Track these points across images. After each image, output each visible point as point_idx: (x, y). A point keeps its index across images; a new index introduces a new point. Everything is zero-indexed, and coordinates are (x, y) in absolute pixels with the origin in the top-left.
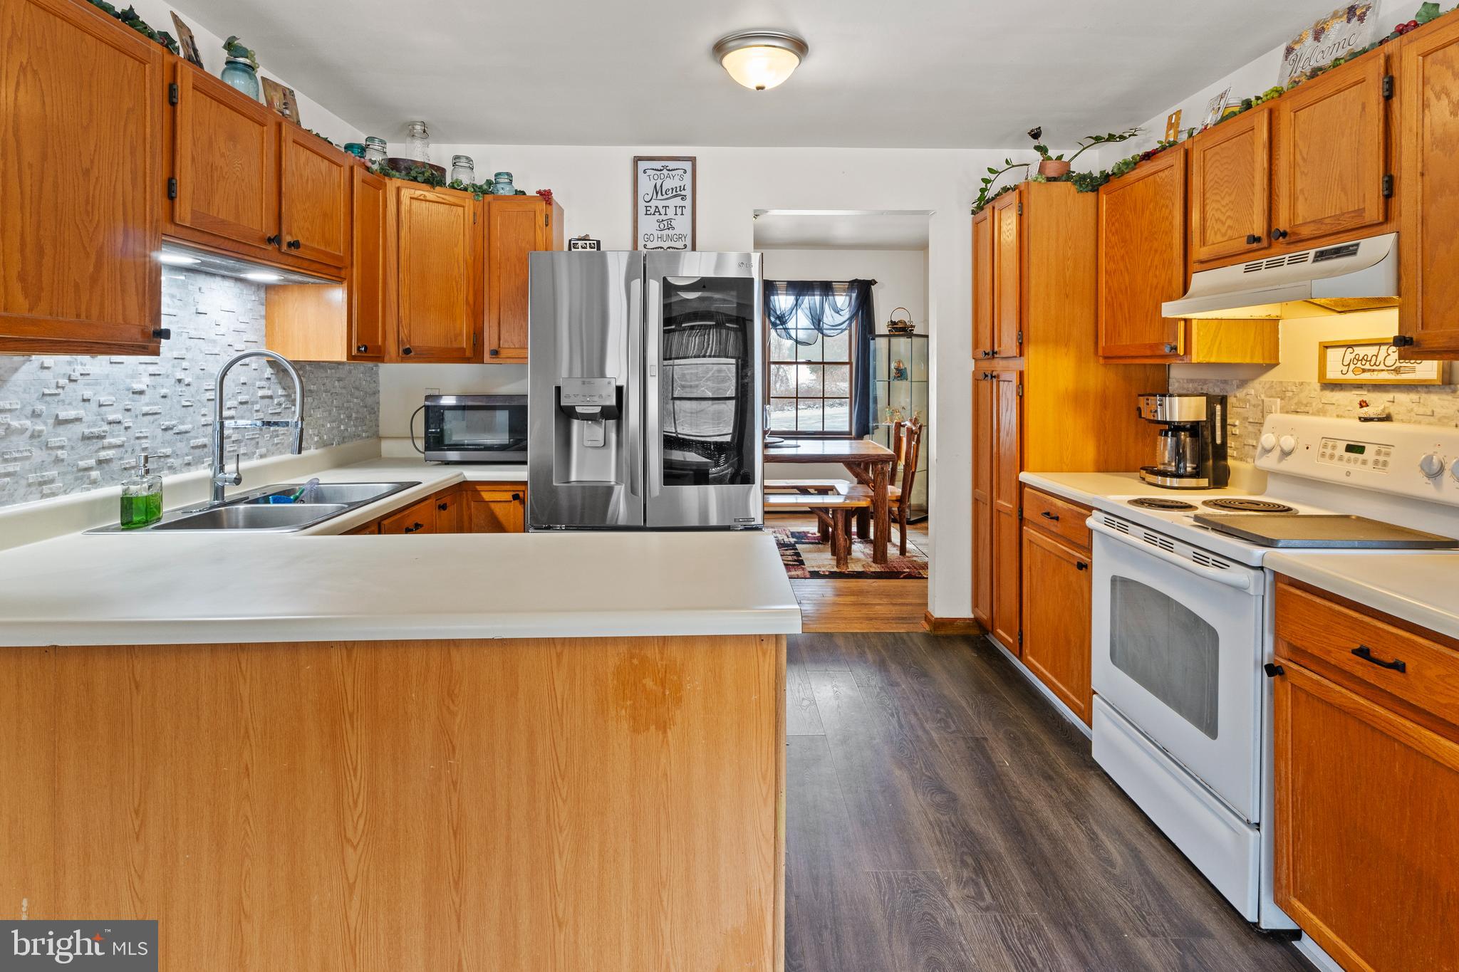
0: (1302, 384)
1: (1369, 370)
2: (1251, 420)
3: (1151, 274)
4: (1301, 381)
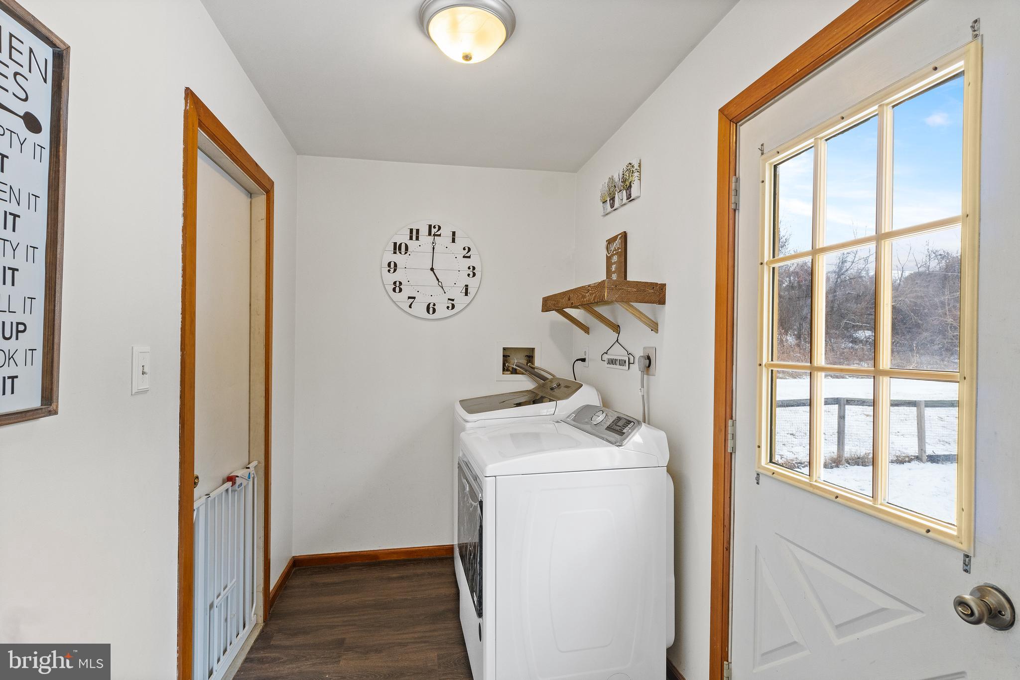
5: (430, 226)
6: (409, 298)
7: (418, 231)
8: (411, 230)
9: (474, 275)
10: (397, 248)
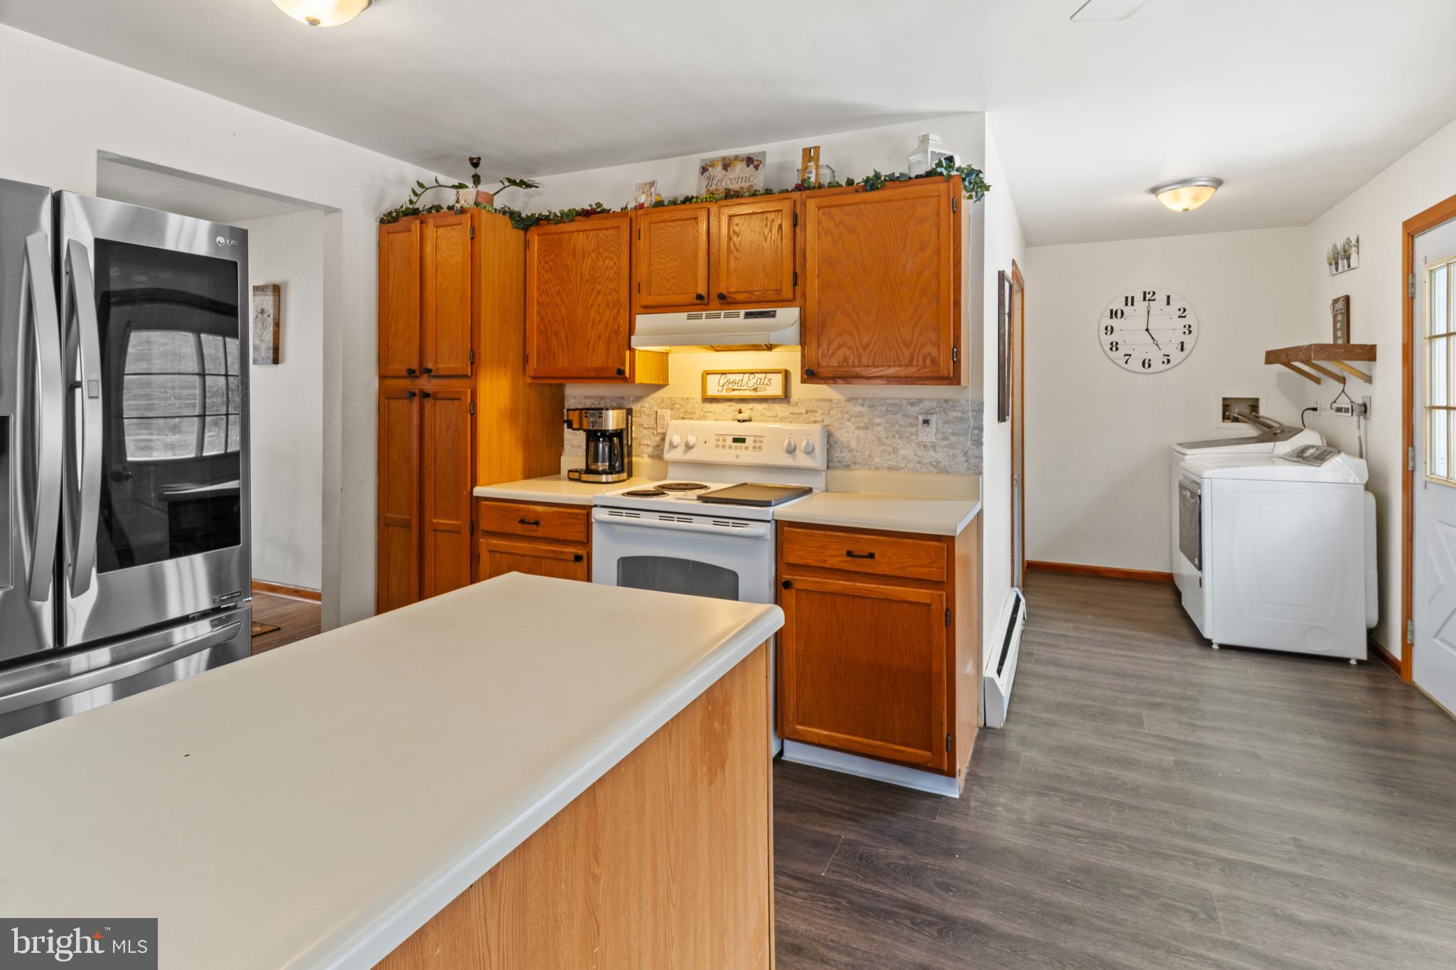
0: (688, 399)
1: (737, 390)
2: (646, 426)
3: (593, 311)
4: (687, 397)
5: (1145, 293)
6: (1125, 355)
7: (1133, 298)
8: (1127, 298)
9: (1190, 332)
10: (1113, 314)
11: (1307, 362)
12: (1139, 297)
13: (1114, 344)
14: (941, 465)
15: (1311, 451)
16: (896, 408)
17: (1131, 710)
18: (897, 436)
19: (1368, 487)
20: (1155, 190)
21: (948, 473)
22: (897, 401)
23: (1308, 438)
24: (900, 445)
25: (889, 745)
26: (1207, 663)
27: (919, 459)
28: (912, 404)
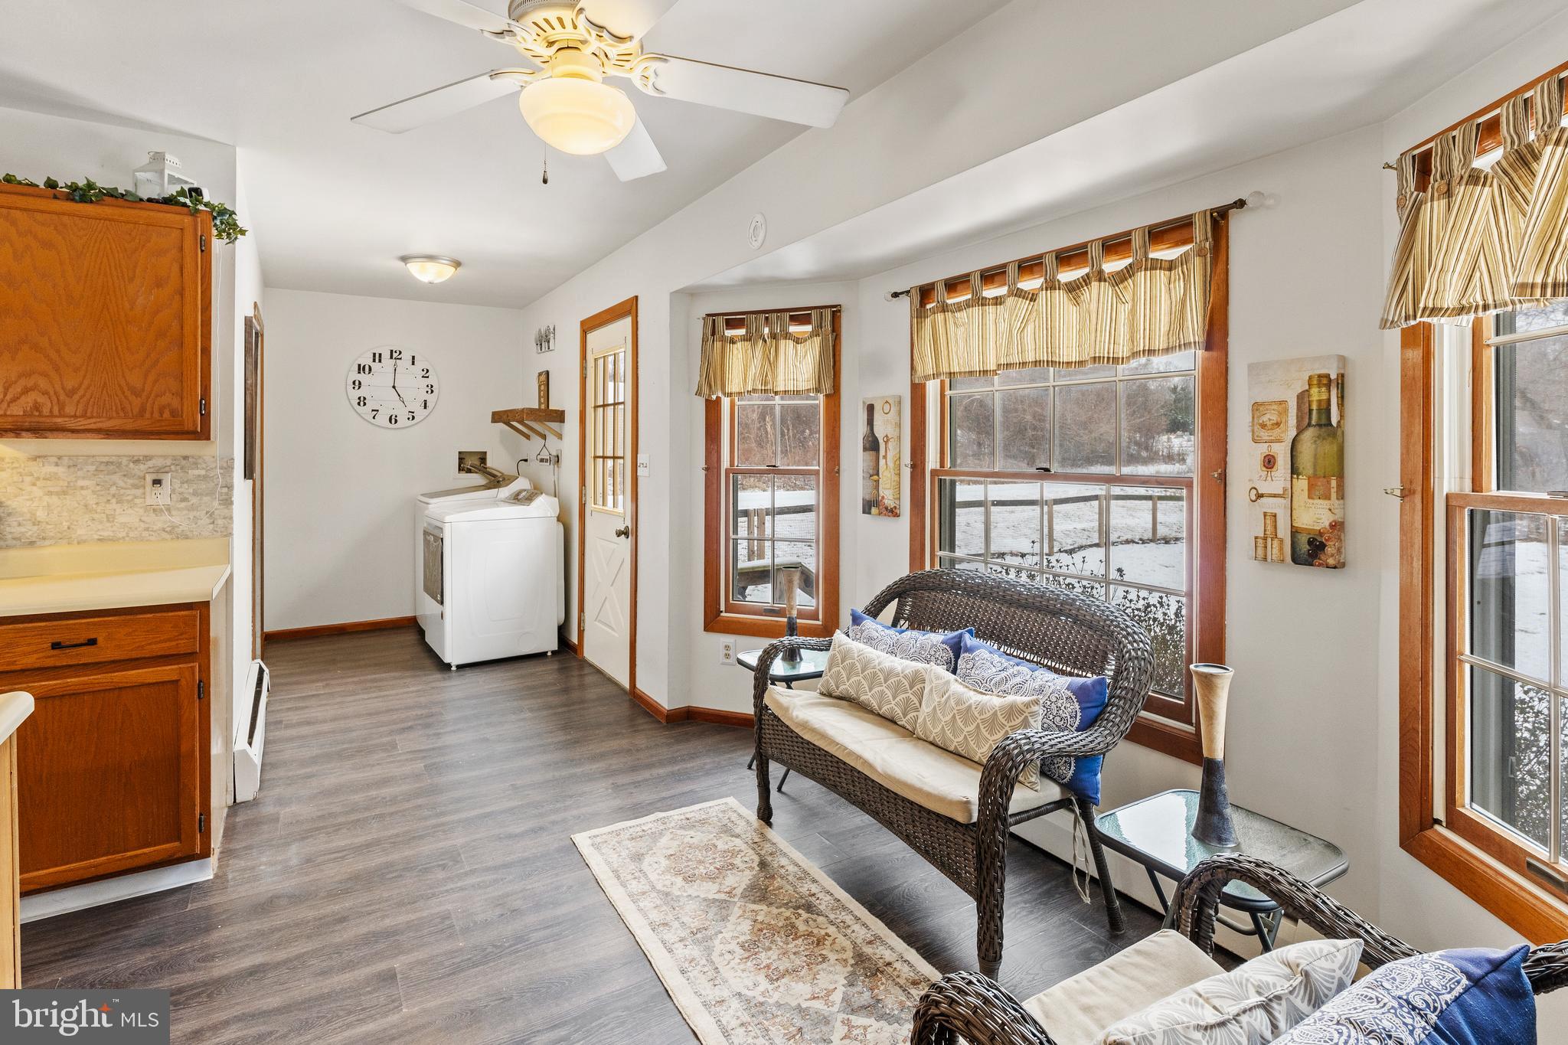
5: (392, 351)
6: (373, 410)
7: (380, 355)
8: (374, 354)
9: (432, 392)
10: (361, 369)
11: (521, 422)
12: (386, 355)
13: (362, 399)
14: (179, 530)
15: (524, 494)
16: (112, 467)
17: (385, 740)
18: (114, 501)
19: (559, 519)
20: (405, 259)
21: (187, 538)
22: (114, 459)
23: (521, 484)
24: (118, 511)
25: (119, 856)
26: (448, 683)
27: (147, 526)
28: (137, 462)
